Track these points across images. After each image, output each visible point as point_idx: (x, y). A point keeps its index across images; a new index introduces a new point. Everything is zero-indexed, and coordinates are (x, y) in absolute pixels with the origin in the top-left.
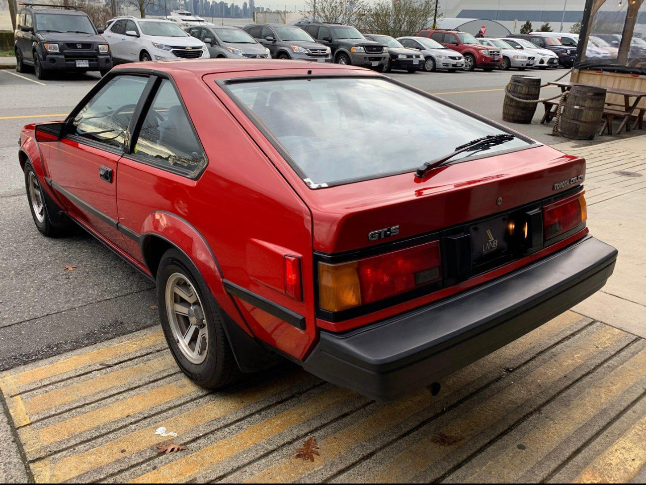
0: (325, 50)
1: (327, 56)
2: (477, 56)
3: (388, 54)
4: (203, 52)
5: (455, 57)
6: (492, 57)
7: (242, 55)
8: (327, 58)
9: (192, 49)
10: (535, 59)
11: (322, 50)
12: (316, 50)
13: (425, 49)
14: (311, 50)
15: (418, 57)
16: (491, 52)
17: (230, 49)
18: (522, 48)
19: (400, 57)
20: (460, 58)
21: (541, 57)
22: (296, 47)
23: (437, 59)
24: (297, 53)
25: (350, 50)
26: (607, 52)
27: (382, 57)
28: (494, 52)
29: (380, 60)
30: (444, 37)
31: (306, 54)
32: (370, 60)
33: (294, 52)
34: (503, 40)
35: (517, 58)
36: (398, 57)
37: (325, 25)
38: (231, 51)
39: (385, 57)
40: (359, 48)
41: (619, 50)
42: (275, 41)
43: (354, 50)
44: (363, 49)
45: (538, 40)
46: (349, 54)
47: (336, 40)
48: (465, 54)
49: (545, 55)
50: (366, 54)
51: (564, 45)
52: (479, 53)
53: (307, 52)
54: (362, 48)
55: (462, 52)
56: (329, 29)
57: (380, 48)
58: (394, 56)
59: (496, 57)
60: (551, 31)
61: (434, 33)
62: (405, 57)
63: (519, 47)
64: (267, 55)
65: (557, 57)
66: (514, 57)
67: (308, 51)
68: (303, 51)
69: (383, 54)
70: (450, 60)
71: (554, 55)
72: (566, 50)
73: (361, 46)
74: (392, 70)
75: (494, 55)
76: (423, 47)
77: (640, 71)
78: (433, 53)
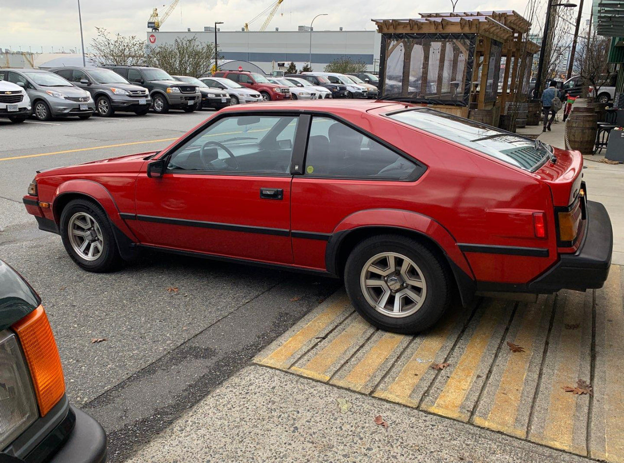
0: (145, 91)
1: (146, 96)
2: (272, 93)
3: (200, 93)
4: (23, 96)
5: (255, 95)
6: (284, 94)
7: (64, 99)
8: (147, 99)
9: (12, 93)
10: (316, 95)
11: (141, 91)
12: (137, 91)
13: (227, 89)
14: (131, 91)
15: (224, 95)
16: (283, 90)
17: (50, 93)
18: (302, 86)
19: (209, 96)
20: (259, 96)
21: (320, 93)
22: (116, 89)
23: (240, 97)
24: (117, 95)
25: (165, 91)
26: (365, 88)
27: (195, 97)
28: (285, 90)
29: (194, 100)
30: (238, 77)
31: (127, 95)
32: (186, 100)
33: (114, 94)
34: (286, 79)
35: (303, 94)
36: (207, 96)
37: (133, 67)
38: (51, 95)
39: (198, 97)
40: (174, 88)
41: (402, 84)
42: (91, 84)
43: (170, 91)
44: (178, 90)
45: (311, 79)
46: (165, 94)
47: (150, 82)
48: (261, 92)
49: (322, 91)
50: (181, 94)
51: (332, 82)
52: (273, 91)
53: (128, 94)
54: (177, 88)
55: (258, 90)
56: (139, 71)
57: (193, 88)
58: (204, 95)
59: (287, 94)
60: (311, 71)
61: (229, 73)
62: (214, 96)
63: (300, 85)
64: (89, 97)
65: (331, 93)
66: (300, 94)
67: (128, 92)
68: (123, 92)
69: (197, 94)
70: (251, 97)
71: (329, 92)
72: (336, 87)
73: (176, 87)
74: (203, 108)
75: (285, 92)
76: (224, 86)
77: (428, 102)
78: (236, 92)
